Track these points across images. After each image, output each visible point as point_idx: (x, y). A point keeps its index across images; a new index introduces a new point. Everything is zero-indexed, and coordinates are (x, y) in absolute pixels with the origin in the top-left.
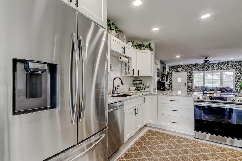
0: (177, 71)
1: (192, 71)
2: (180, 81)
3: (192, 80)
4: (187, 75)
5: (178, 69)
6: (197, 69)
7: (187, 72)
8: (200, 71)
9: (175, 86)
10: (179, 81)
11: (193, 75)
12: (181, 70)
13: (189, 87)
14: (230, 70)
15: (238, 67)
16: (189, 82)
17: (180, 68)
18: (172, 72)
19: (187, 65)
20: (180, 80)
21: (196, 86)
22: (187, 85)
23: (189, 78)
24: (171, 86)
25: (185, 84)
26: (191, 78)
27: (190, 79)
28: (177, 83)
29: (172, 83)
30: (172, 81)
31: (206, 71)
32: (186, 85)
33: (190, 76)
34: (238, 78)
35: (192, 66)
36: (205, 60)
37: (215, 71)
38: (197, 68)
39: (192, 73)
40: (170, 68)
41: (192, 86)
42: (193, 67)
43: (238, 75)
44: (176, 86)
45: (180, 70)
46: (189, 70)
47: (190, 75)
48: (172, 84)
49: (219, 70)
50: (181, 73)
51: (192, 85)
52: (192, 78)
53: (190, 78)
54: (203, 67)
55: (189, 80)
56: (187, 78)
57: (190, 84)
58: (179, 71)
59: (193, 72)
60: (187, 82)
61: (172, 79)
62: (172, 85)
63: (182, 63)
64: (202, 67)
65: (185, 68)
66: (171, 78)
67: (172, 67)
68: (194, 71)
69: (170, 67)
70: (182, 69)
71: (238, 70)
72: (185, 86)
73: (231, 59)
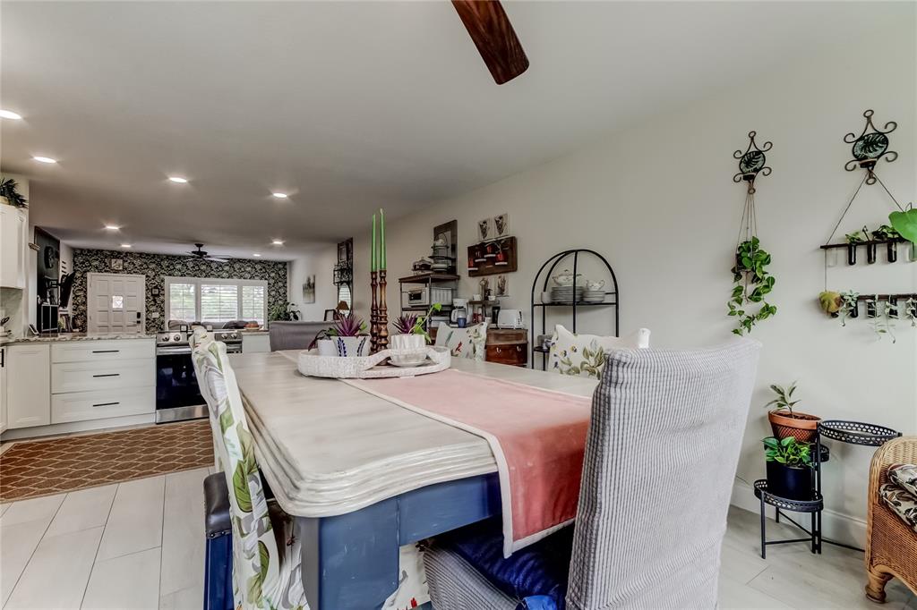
0: (107, 269)
1: (162, 276)
2: (121, 307)
3: (163, 302)
4: (144, 288)
5: (110, 263)
6: (180, 271)
7: (147, 276)
8: (187, 278)
9: (101, 324)
10: (114, 306)
11: (166, 288)
12: (125, 269)
13: (153, 324)
14: (257, 281)
15: (273, 275)
16: (154, 308)
17: (120, 261)
18: (85, 272)
19: (148, 255)
20: (118, 303)
21: (176, 322)
22: (147, 319)
23: (152, 295)
24: (79, 322)
25: (139, 315)
26: (158, 295)
27: (154, 300)
28: (107, 311)
29: (85, 311)
30: (85, 303)
31: (203, 279)
32: (143, 319)
33: (156, 292)
34: (272, 300)
35: (162, 260)
36: (197, 249)
37: (226, 280)
38: (178, 267)
39: (163, 281)
40: (75, 256)
41: (163, 323)
42: (165, 263)
43: (273, 293)
44: (105, 324)
45: (121, 268)
46: (154, 270)
47: (156, 287)
48: (86, 317)
49: (235, 280)
50: (124, 278)
51: (162, 319)
52: (162, 297)
53: (156, 296)
54: (197, 268)
55: (153, 303)
56: (147, 298)
57: (156, 315)
58: (116, 272)
59: (166, 278)
60: (144, 309)
61: (85, 297)
62: (85, 321)
63: (126, 246)
64: (193, 267)
65: (138, 262)
66: (81, 293)
67: (86, 255)
68: (170, 275)
69: (79, 252)
70: (126, 264)
71: (272, 281)
72: (139, 322)
73: (257, 255)
